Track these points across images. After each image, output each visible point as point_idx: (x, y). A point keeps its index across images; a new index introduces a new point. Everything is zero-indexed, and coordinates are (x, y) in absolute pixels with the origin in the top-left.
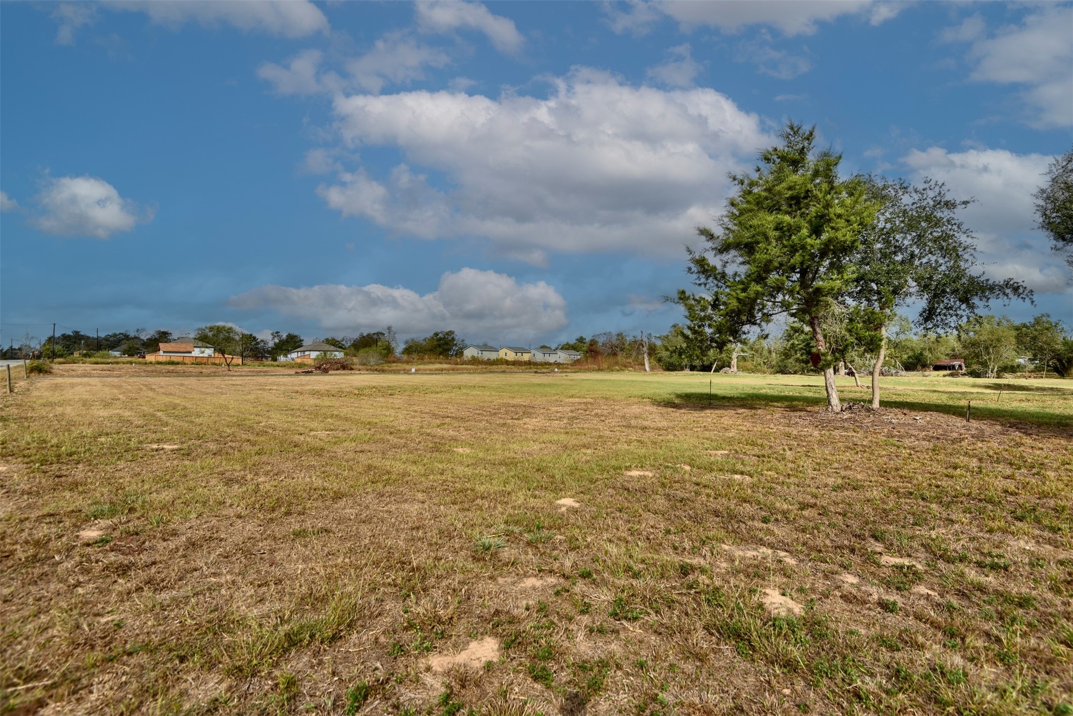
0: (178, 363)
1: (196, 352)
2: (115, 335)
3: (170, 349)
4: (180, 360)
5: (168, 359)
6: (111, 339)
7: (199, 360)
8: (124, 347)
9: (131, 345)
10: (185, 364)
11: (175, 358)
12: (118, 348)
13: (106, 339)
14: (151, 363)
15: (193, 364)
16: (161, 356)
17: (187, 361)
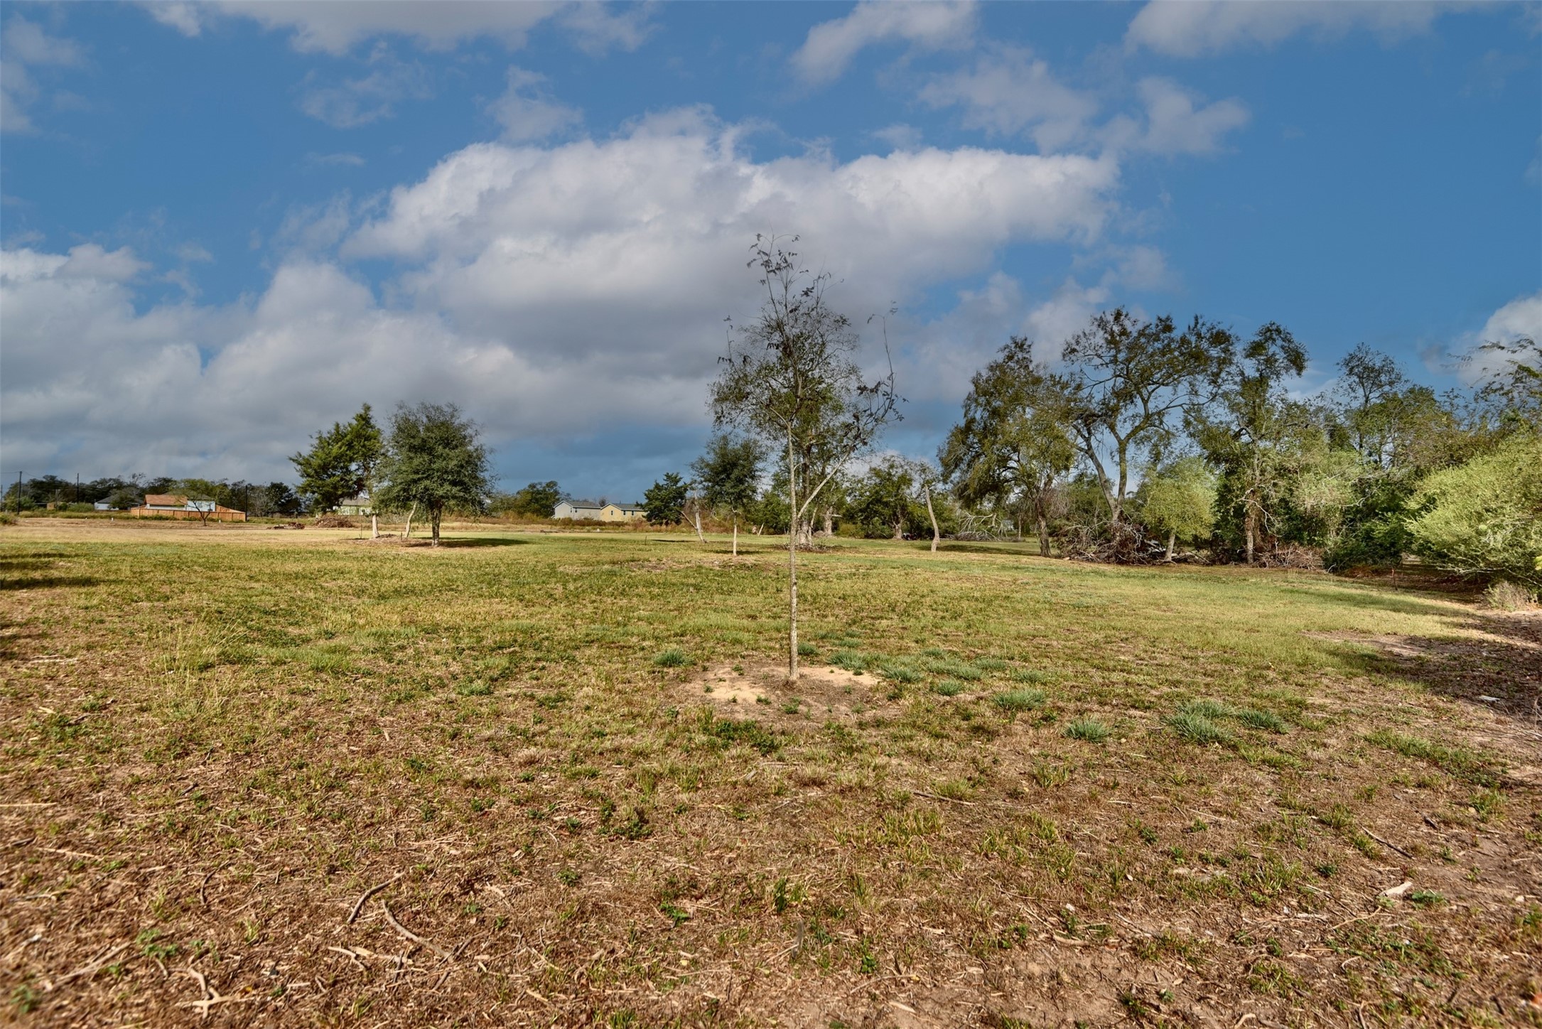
0: (167, 519)
1: (191, 506)
2: (103, 482)
3: (158, 502)
4: (170, 514)
5: (156, 513)
6: (99, 487)
7: (192, 515)
8: (115, 497)
9: (123, 496)
10: (175, 519)
11: (164, 512)
12: (107, 499)
13: (93, 487)
14: (134, 518)
15: (184, 519)
16: (148, 511)
17: (178, 515)
